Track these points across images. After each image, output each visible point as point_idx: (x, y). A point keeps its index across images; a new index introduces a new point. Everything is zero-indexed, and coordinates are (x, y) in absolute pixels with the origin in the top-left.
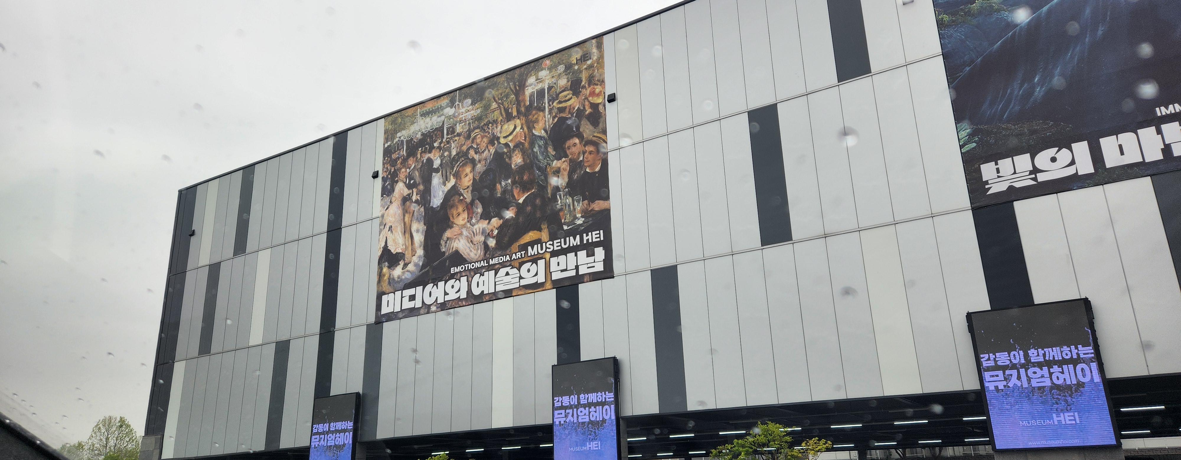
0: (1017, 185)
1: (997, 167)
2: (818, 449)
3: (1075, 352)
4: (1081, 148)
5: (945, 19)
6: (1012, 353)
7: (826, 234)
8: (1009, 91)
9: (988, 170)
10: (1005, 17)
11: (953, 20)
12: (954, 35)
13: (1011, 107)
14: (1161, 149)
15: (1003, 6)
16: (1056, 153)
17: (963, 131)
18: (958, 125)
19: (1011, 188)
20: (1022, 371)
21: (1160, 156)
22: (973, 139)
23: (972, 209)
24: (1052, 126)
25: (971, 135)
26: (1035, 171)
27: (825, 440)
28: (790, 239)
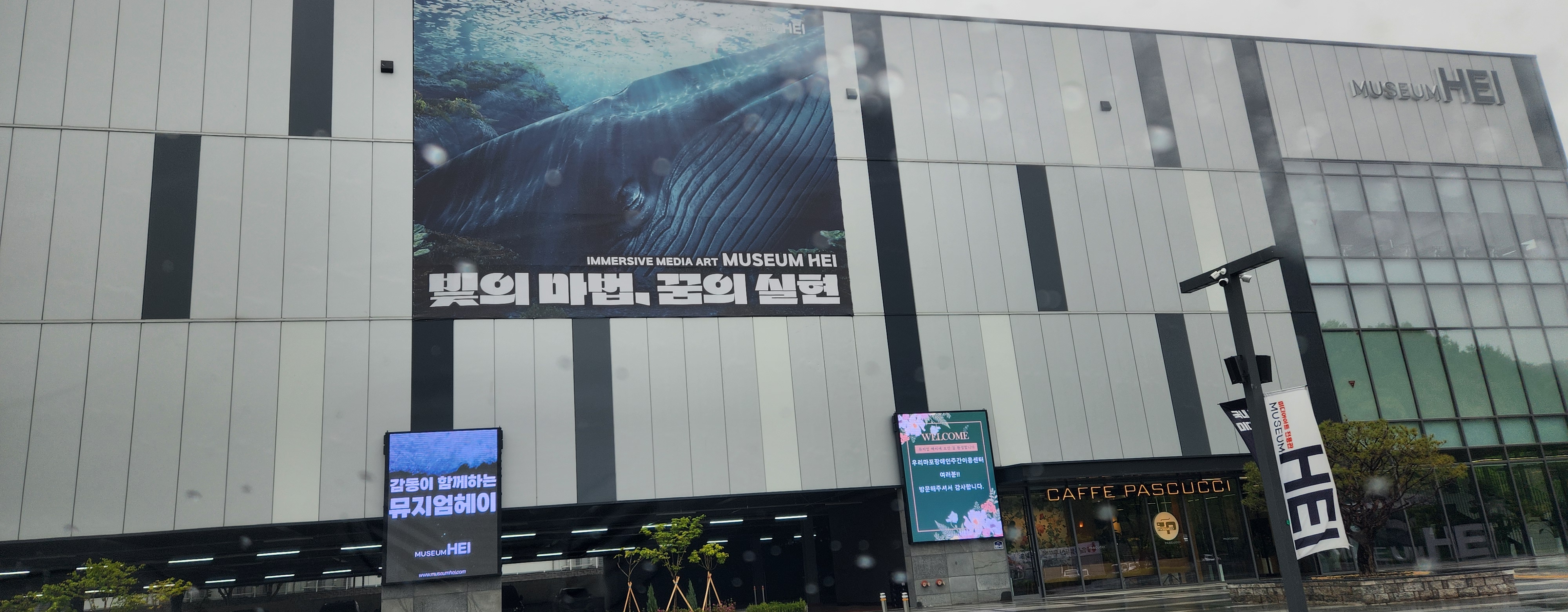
0: (461, 303)
1: (445, 279)
2: (172, 592)
3: (480, 480)
4: (523, 279)
5: (422, 105)
6: (423, 479)
7: (238, 319)
8: (471, 203)
9: (436, 281)
10: (481, 126)
11: (430, 109)
12: (429, 127)
13: (470, 220)
14: (585, 296)
15: (480, 113)
16: (501, 278)
17: (420, 233)
18: (415, 225)
19: (454, 305)
20: (429, 498)
21: (582, 302)
22: (428, 245)
23: (412, 320)
24: (502, 250)
25: (427, 240)
26: (479, 292)
27: (182, 581)
28: (187, 316)
